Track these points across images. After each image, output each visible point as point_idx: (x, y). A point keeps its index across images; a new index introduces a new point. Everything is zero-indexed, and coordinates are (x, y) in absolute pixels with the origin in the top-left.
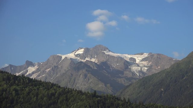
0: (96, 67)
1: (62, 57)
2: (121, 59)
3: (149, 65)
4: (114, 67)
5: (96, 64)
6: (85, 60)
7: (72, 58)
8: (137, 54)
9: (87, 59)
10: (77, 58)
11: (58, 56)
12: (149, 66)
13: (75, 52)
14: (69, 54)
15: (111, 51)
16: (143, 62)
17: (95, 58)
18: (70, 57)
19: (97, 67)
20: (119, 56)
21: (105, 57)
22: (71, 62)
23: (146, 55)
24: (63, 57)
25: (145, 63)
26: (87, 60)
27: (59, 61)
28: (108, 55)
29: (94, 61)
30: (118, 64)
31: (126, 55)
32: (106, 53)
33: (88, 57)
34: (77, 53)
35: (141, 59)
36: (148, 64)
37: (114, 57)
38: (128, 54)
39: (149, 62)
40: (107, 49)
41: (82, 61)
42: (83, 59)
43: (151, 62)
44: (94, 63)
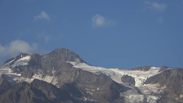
0: (54, 94)
2: (106, 78)
3: (161, 91)
4: (92, 94)
5: (54, 87)
6: (32, 80)
8: (138, 69)
9: (36, 77)
10: (16, 74)
12: (161, 94)
13: (11, 62)
15: (85, 62)
16: (149, 85)
17: (51, 75)
19: (56, 92)
20: (101, 72)
21: (73, 73)
22: (4, 82)
23: (155, 71)
25: (153, 87)
26: (35, 80)
28: (80, 70)
29: (50, 82)
30: (98, 89)
31: (116, 71)
32: (77, 65)
33: (37, 72)
35: (144, 78)
36: (159, 90)
37: (91, 73)
38: (120, 69)
39: (162, 85)
40: (78, 57)
41: (25, 81)
42: (29, 78)
43: (165, 86)
44: (51, 84)
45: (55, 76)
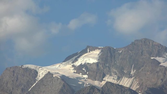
1: (37, 73)
5: (134, 93)
6: (103, 83)
7: (67, 75)
9: (108, 79)
10: (80, 75)
11: (27, 69)
13: (74, 58)
14: (57, 66)
17: (130, 77)
18: (61, 73)
21: (160, 74)
22: (64, 86)
24: (42, 73)
26: (107, 83)
27: (29, 84)
29: (128, 86)
32: (164, 62)
33: (110, 72)
34: (81, 61)
41: (94, 85)
42: (98, 80)
44: (130, 89)
45: (136, 78)
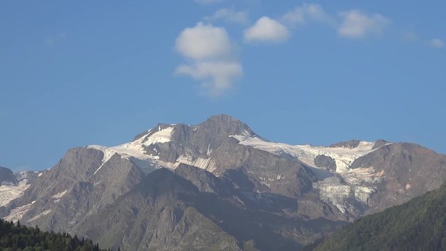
0: (211, 186)
1: (103, 154)
2: (290, 159)
3: (376, 179)
4: (269, 185)
5: (211, 175)
6: (177, 165)
7: (136, 156)
8: (340, 145)
9: (182, 160)
10: (151, 156)
11: (92, 149)
12: (376, 184)
13: (144, 137)
14: (125, 146)
15: (258, 136)
16: (358, 171)
17: (206, 157)
18: (130, 154)
19: (214, 184)
20: (282, 151)
21: (239, 153)
22: (133, 169)
23: (366, 147)
24: (108, 154)
25: (364, 173)
26: (181, 164)
27: (95, 166)
28: (250, 148)
29: (204, 168)
30: (279, 178)
31: (306, 148)
32: (243, 140)
33: (184, 152)
34: (152, 140)
35: (350, 159)
36: (373, 178)
37: (268, 153)
38: (312, 146)
39: (378, 170)
40: (246, 127)
41: (166, 167)
42: (171, 162)
43: (383, 171)
44: (206, 171)
45: (212, 159)
